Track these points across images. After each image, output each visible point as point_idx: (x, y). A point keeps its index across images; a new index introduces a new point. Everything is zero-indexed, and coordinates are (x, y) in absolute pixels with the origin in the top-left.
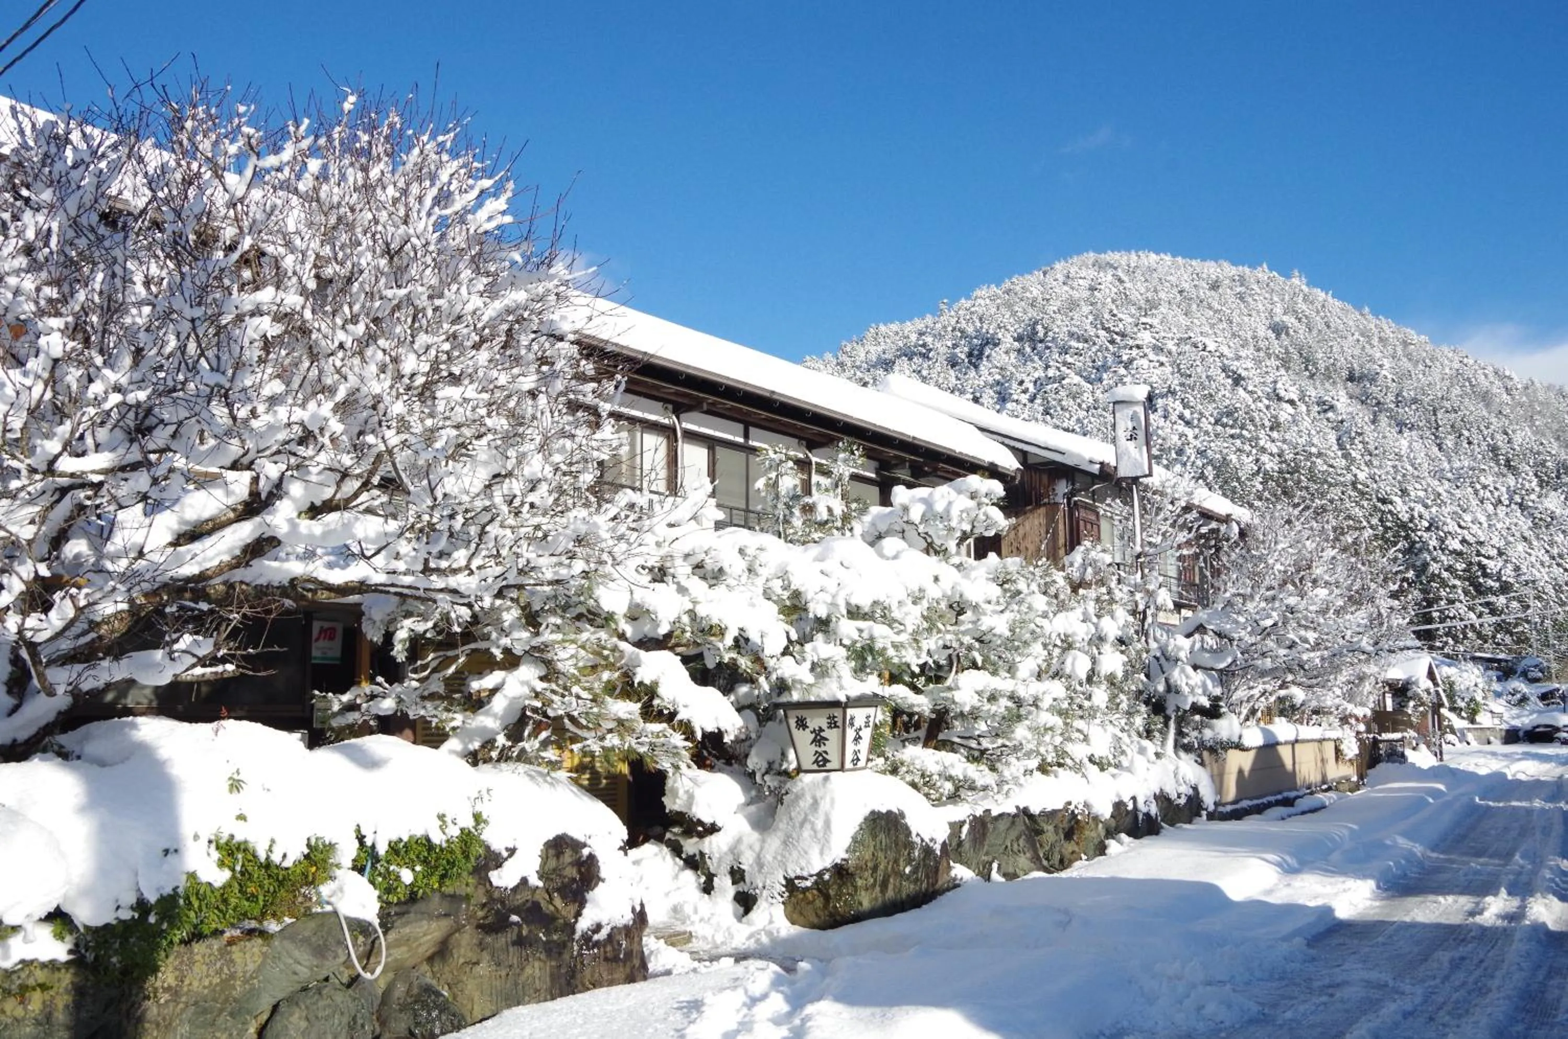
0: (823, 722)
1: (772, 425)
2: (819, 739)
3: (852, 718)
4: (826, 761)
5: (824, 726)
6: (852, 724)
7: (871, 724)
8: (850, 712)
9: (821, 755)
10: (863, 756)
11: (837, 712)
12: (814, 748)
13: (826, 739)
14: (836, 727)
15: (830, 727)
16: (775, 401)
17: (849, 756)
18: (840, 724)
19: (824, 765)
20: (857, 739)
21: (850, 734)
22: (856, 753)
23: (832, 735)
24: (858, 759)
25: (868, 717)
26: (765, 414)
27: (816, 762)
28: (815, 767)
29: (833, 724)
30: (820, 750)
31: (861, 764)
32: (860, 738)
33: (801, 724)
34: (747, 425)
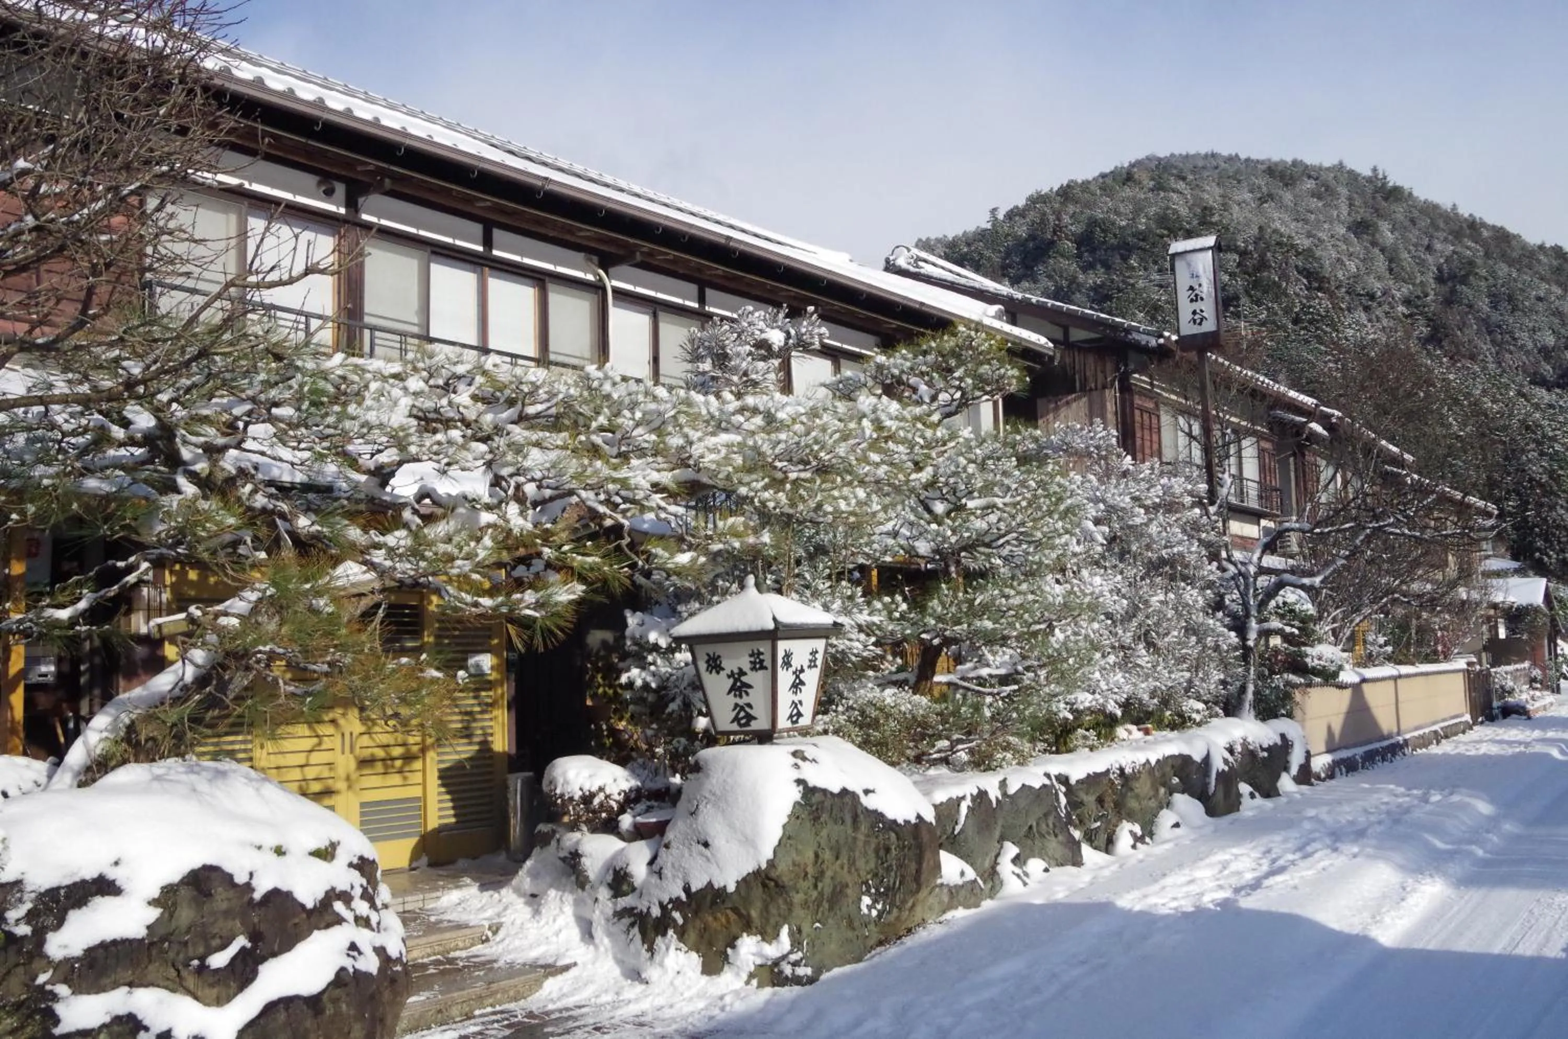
0: (744, 662)
1: (732, 285)
2: (739, 687)
3: (788, 655)
4: (750, 718)
5: (746, 667)
6: (787, 664)
7: (819, 663)
8: (783, 646)
9: (742, 708)
10: (808, 709)
11: (764, 647)
12: (732, 700)
13: (750, 687)
14: (763, 668)
15: (753, 669)
16: (734, 250)
17: (784, 711)
18: (768, 663)
19: (747, 724)
20: (797, 685)
21: (785, 678)
22: (795, 705)
23: (756, 679)
24: (799, 715)
25: (814, 653)
26: (721, 269)
27: (736, 719)
28: (735, 727)
29: (758, 665)
30: (741, 702)
31: (805, 721)
32: (802, 683)
33: (715, 665)
34: (703, 284)
